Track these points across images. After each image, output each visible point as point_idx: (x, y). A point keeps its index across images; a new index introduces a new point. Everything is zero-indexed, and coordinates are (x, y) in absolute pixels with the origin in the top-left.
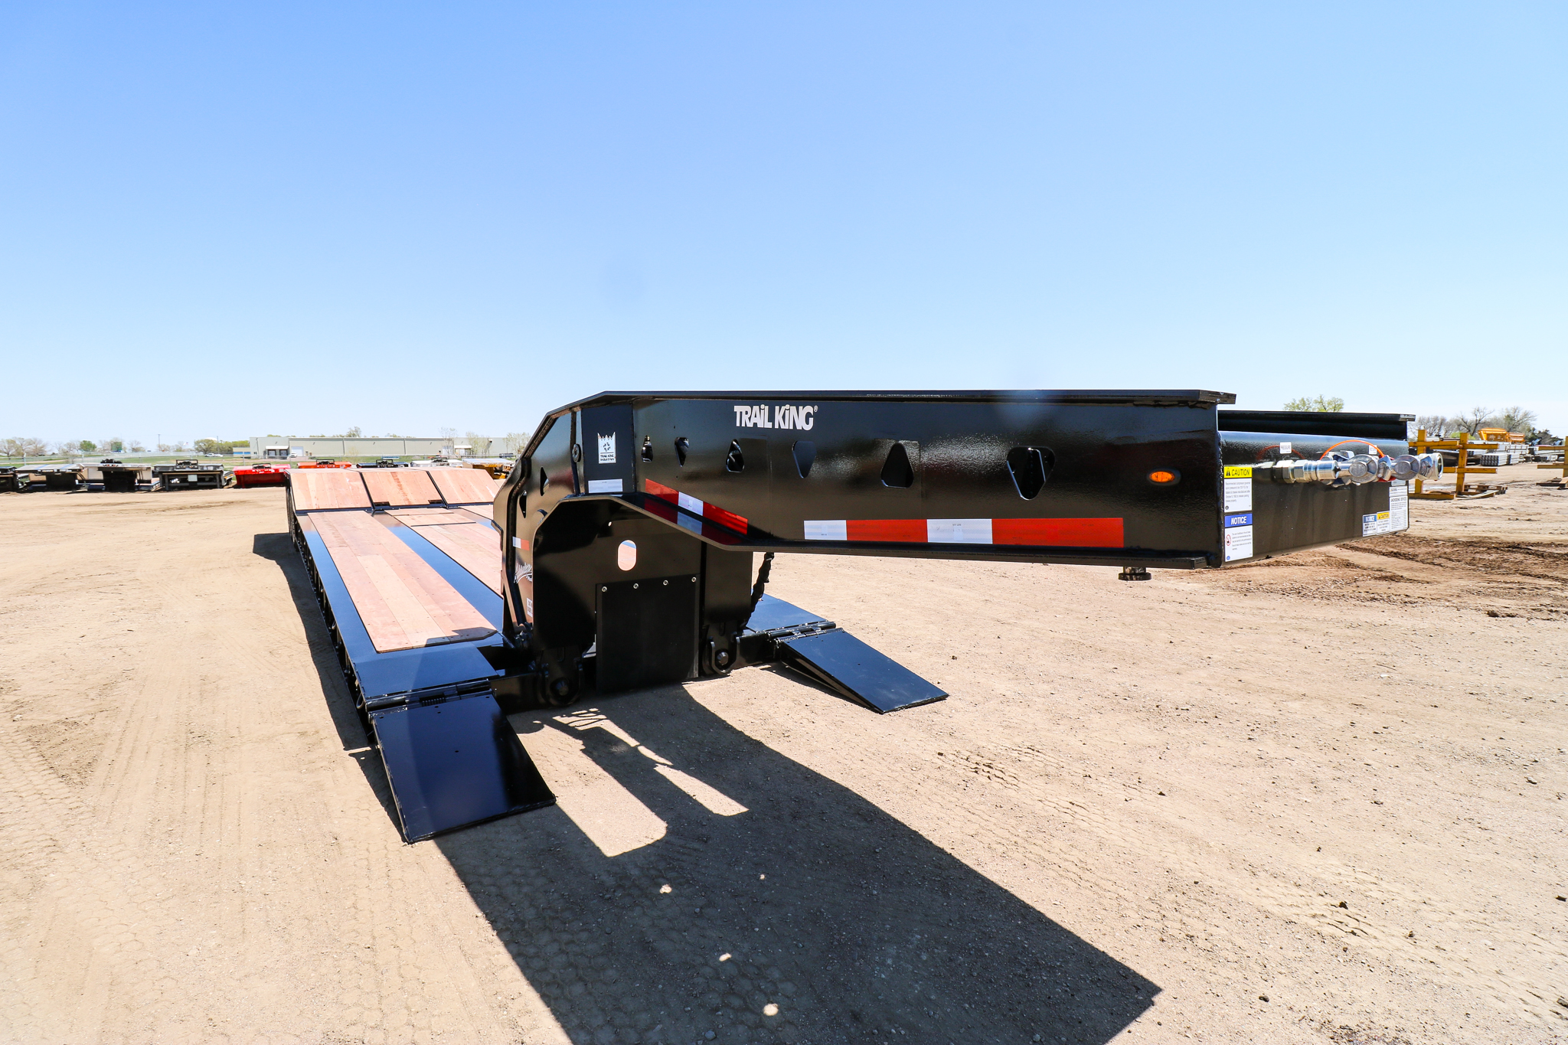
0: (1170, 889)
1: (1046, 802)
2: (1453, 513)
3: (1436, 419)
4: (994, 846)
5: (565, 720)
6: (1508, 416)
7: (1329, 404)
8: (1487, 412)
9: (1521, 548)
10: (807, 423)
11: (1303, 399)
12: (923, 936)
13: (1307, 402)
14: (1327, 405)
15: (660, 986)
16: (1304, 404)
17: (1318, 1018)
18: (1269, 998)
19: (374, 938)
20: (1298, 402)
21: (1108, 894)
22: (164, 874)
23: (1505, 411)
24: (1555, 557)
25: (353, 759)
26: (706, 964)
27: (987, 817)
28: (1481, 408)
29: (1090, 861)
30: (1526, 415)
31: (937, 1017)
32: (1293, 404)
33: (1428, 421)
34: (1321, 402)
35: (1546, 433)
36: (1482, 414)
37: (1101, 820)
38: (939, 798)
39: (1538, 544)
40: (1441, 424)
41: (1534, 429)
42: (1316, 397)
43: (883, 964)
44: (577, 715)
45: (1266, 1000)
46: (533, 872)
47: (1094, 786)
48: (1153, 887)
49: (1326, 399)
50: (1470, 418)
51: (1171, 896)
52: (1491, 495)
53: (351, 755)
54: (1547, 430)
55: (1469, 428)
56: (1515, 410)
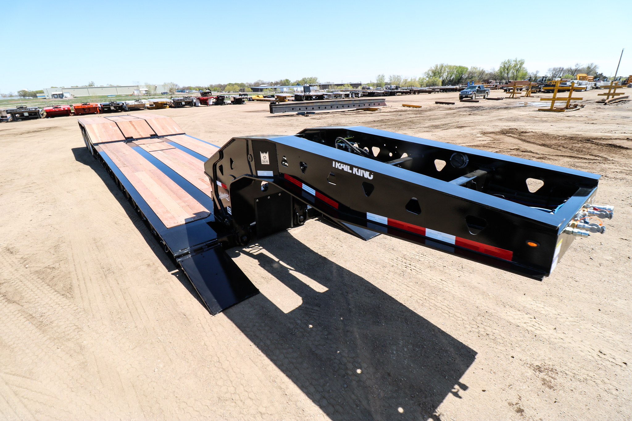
0: (479, 315)
1: (432, 280)
2: (564, 119)
3: (560, 68)
4: (419, 301)
5: (247, 250)
6: (588, 67)
8: (581, 65)
9: (590, 141)
10: (370, 176)
11: (509, 59)
12: (403, 341)
13: (510, 61)
14: (518, 62)
15: (323, 369)
16: (509, 62)
17: (529, 363)
18: (514, 357)
19: (218, 358)
20: (506, 61)
21: (459, 319)
22: (127, 337)
23: (588, 65)
24: (602, 145)
25: (174, 276)
26: (335, 359)
27: (414, 288)
28: (579, 63)
29: (451, 305)
30: (595, 66)
31: (414, 372)
33: (557, 69)
34: (516, 61)
35: (601, 74)
36: (579, 66)
37: (452, 286)
38: (395, 280)
39: (596, 139)
40: (562, 70)
41: (597, 73)
42: (514, 59)
43: (393, 353)
44: (251, 247)
45: (513, 357)
46: (263, 324)
47: (447, 271)
48: (473, 314)
49: (518, 60)
50: (574, 68)
51: (479, 318)
52: (579, 109)
53: (172, 274)
54: (602, 73)
55: (572, 73)
56: (592, 64)
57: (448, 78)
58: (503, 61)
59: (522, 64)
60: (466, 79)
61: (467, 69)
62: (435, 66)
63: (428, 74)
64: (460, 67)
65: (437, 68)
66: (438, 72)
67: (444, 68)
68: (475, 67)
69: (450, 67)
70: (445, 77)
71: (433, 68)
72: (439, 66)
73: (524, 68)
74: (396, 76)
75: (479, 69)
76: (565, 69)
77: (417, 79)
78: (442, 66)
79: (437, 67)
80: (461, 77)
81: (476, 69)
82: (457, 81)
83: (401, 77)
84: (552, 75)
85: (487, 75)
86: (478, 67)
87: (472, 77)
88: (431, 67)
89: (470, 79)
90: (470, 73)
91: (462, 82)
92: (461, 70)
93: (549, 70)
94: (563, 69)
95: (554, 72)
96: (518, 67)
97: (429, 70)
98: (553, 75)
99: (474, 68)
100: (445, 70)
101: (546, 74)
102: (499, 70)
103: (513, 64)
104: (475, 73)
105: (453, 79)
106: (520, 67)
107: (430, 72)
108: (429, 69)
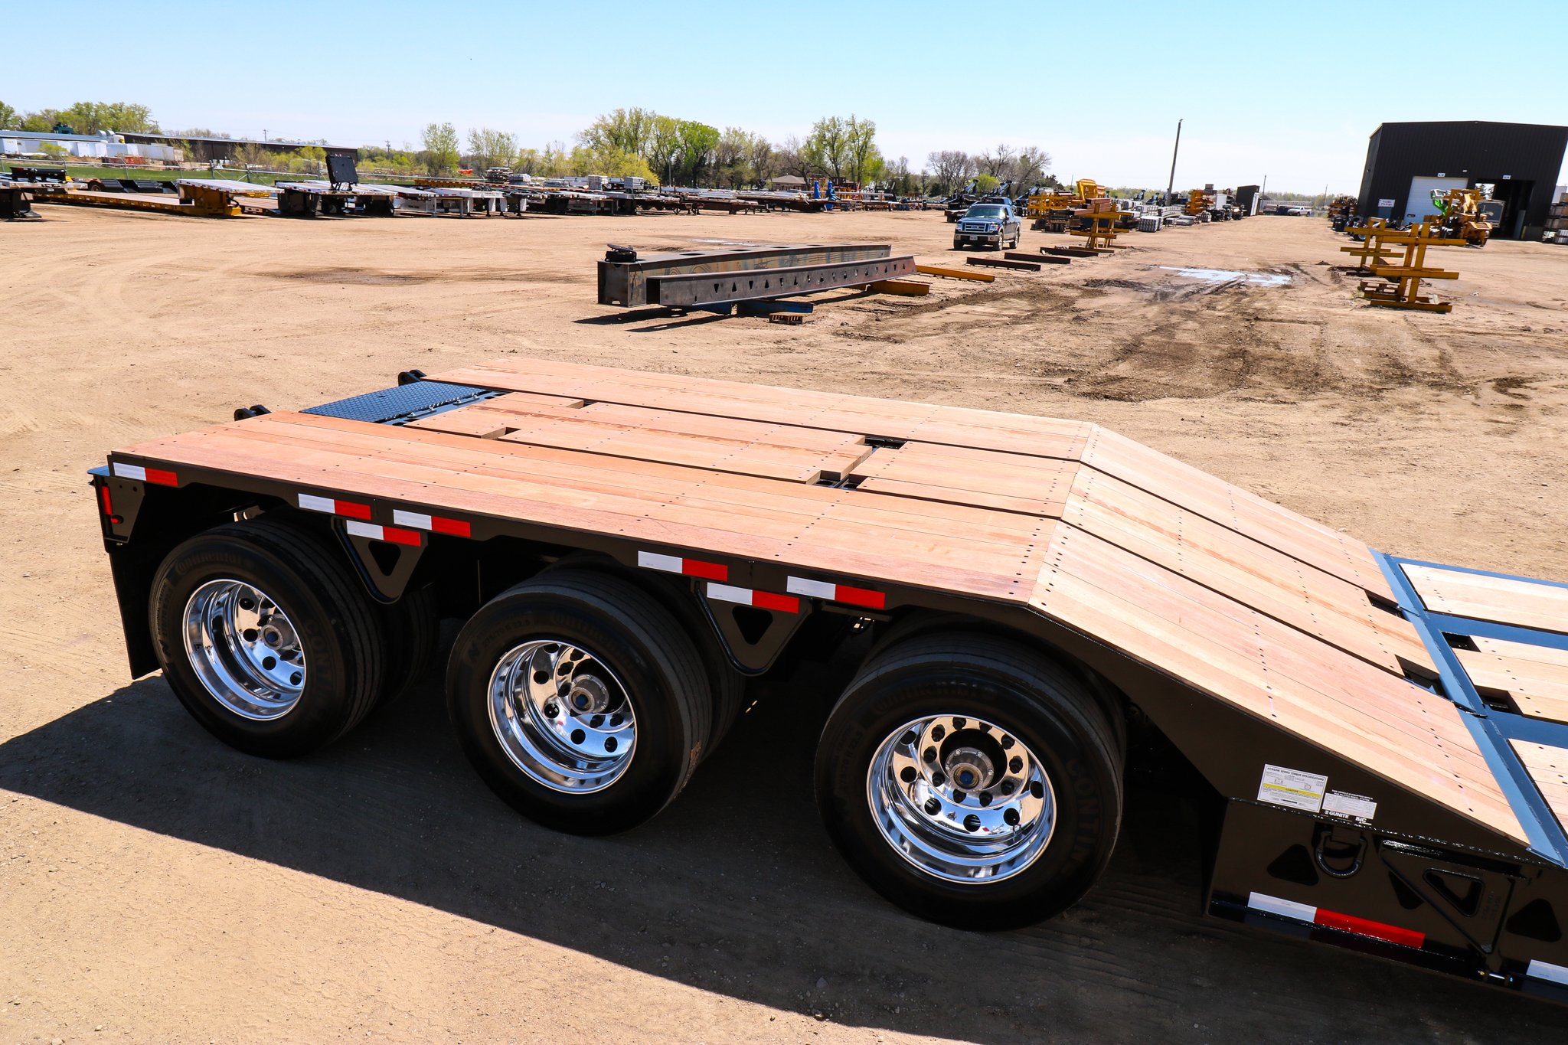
3: (957, 155)
6: (1024, 157)
7: (861, 127)
8: (1010, 150)
11: (833, 118)
13: (837, 123)
14: (859, 129)
16: (834, 126)
20: (827, 122)
23: (1024, 150)
28: (1005, 145)
30: (1042, 156)
32: (823, 124)
33: (950, 157)
34: (853, 125)
36: (1005, 152)
40: (962, 160)
41: (1043, 174)
42: (847, 118)
49: (859, 121)
50: (994, 156)
54: (1054, 176)
55: (993, 169)
56: (1034, 150)
57: (660, 157)
58: (819, 120)
59: (869, 134)
60: (719, 168)
61: (718, 135)
62: (615, 115)
63: (597, 140)
64: (695, 126)
65: (621, 122)
66: (628, 134)
67: (645, 125)
68: (737, 129)
69: (665, 123)
70: (649, 151)
71: (610, 121)
72: (627, 116)
73: (873, 145)
74: (497, 136)
75: (750, 138)
76: (968, 158)
77: (568, 156)
78: (639, 119)
79: (622, 117)
80: (703, 159)
81: (742, 136)
82: (690, 169)
83: (513, 140)
84: (939, 173)
85: (777, 157)
86: (747, 130)
87: (734, 162)
88: (603, 118)
89: (730, 166)
90: (728, 148)
91: (708, 175)
92: (700, 138)
93: (932, 158)
94: (965, 156)
95: (944, 165)
96: (861, 142)
97: (597, 127)
98: (942, 173)
99: (735, 132)
100: (647, 131)
101: (925, 168)
102: (805, 147)
103: (845, 132)
104: (738, 149)
105: (678, 160)
106: (865, 143)
107: (601, 132)
108: (596, 122)
